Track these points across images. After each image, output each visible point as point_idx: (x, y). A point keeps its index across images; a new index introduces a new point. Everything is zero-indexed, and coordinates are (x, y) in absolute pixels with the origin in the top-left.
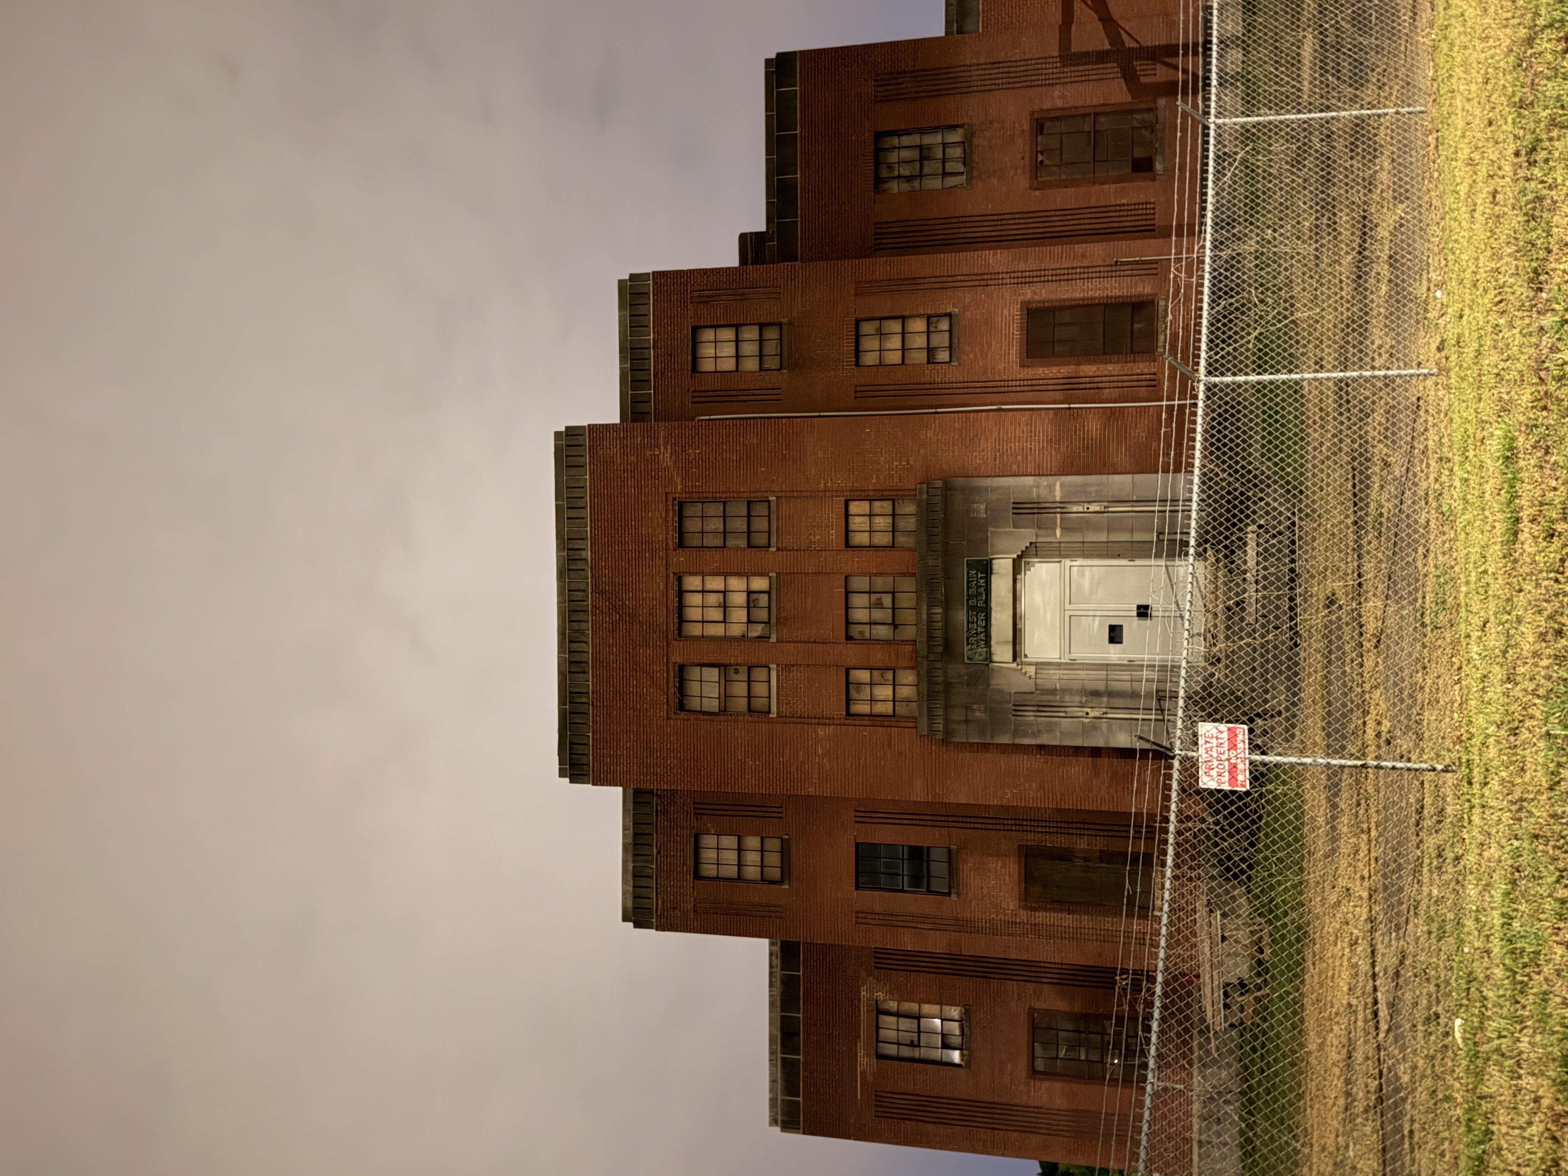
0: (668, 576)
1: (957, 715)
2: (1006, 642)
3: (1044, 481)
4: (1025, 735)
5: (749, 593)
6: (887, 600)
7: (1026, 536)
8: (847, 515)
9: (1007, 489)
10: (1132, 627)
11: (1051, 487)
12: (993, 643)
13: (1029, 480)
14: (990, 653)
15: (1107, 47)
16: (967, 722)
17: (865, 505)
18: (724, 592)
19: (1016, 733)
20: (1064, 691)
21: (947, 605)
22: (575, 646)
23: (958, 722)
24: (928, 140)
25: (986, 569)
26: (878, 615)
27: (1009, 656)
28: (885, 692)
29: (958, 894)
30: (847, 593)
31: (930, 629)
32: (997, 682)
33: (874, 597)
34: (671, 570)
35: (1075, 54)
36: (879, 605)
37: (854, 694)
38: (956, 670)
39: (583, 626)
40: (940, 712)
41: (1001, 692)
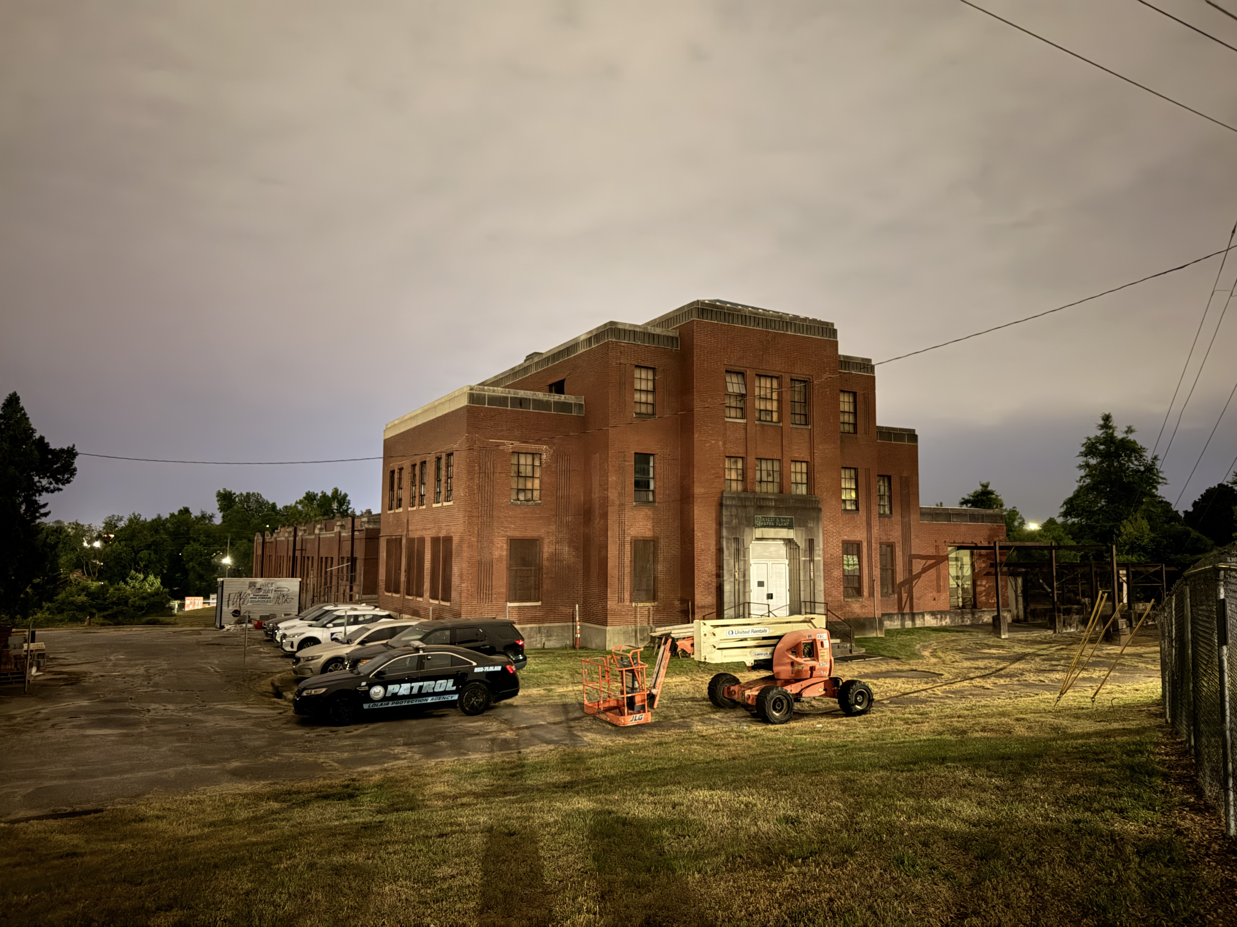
0: (781, 372)
1: (734, 511)
2: (762, 534)
3: (821, 552)
4: (727, 543)
5: (772, 411)
6: (770, 479)
7: (802, 544)
8: (801, 462)
9: (818, 536)
10: (764, 591)
11: (819, 556)
12: (763, 529)
13: (821, 546)
14: (759, 527)
15: (914, 574)
16: (731, 516)
17: (804, 470)
18: (771, 399)
19: (728, 539)
20: (745, 561)
21: (776, 508)
22: (752, 319)
23: (731, 512)
24: (886, 498)
25: (790, 527)
26: (764, 474)
27: (757, 536)
28: (734, 476)
29: (635, 506)
30: (772, 460)
31: (764, 499)
32: (747, 530)
33: (771, 473)
34: (783, 374)
35: (912, 561)
36: (768, 475)
37: (733, 460)
38: (752, 510)
39: (761, 325)
40: (734, 503)
41: (744, 532)
